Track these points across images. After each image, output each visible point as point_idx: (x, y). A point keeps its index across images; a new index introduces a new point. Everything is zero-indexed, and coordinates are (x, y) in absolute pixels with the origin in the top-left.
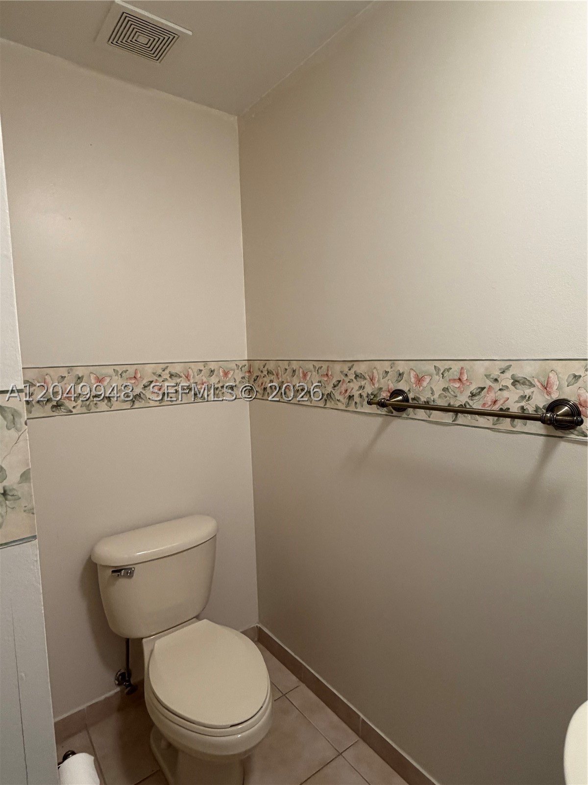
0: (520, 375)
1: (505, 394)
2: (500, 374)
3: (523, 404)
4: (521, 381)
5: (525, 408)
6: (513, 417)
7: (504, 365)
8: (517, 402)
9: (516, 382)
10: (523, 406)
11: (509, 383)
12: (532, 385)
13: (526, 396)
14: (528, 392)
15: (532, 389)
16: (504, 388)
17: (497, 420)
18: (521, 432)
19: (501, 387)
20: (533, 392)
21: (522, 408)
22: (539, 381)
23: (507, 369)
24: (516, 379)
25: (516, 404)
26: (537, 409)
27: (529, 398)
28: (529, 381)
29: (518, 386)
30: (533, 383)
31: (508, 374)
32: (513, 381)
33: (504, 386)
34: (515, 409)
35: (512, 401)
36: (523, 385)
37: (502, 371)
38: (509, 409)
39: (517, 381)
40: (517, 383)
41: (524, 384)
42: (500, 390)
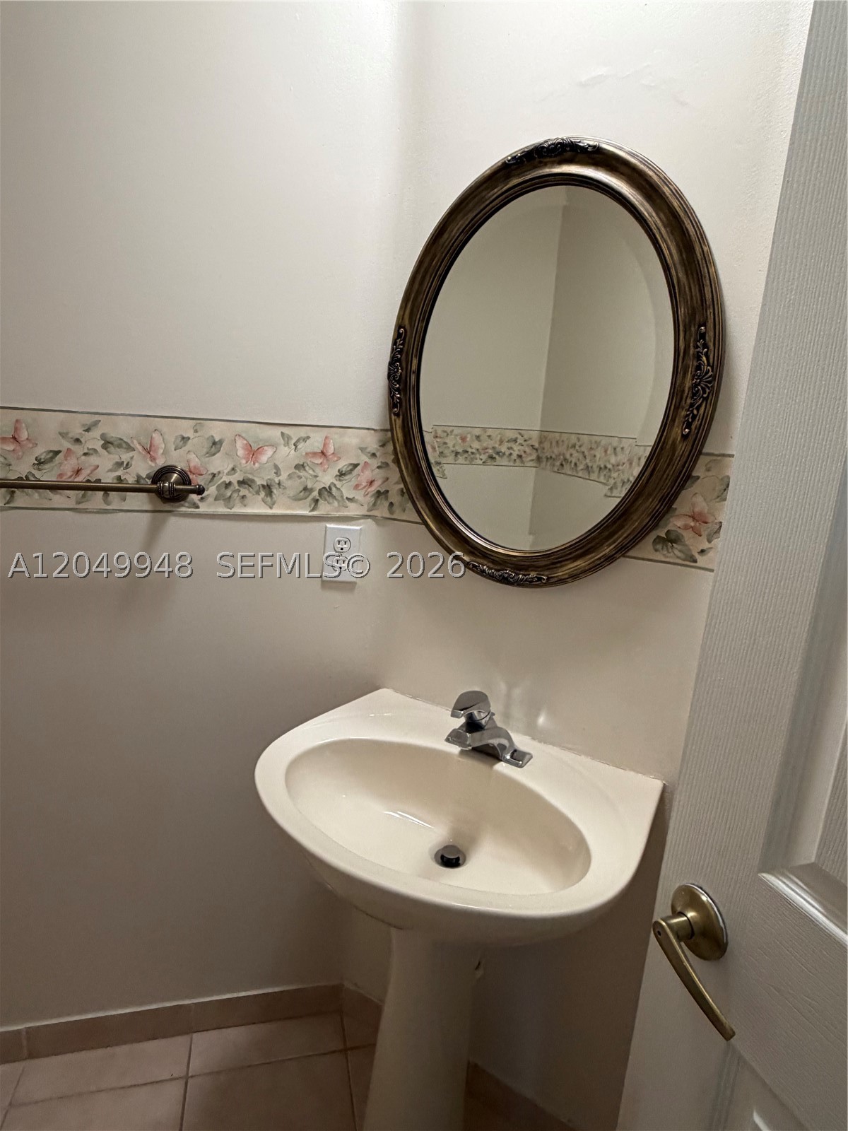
0: (113, 434)
1: (93, 460)
2: (83, 432)
3: (120, 472)
4: (115, 443)
5: (122, 479)
6: (106, 490)
7: (90, 419)
8: (110, 471)
9: (107, 444)
10: (120, 476)
11: (98, 445)
12: (130, 448)
13: (123, 462)
14: (125, 457)
15: (131, 454)
16: (91, 452)
17: (84, 496)
18: (118, 510)
19: (86, 451)
20: (132, 458)
21: (119, 478)
22: (139, 443)
23: (94, 425)
24: (108, 440)
25: (110, 473)
26: (139, 478)
27: (127, 464)
28: (126, 442)
29: (112, 449)
30: (132, 445)
31: (96, 433)
32: (103, 442)
33: (91, 449)
34: (108, 479)
35: (104, 468)
36: (119, 448)
37: (86, 428)
38: (100, 480)
39: (109, 443)
40: (110, 445)
41: (119, 446)
42: (85, 454)
